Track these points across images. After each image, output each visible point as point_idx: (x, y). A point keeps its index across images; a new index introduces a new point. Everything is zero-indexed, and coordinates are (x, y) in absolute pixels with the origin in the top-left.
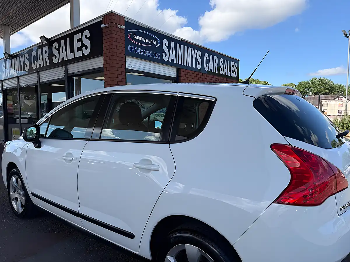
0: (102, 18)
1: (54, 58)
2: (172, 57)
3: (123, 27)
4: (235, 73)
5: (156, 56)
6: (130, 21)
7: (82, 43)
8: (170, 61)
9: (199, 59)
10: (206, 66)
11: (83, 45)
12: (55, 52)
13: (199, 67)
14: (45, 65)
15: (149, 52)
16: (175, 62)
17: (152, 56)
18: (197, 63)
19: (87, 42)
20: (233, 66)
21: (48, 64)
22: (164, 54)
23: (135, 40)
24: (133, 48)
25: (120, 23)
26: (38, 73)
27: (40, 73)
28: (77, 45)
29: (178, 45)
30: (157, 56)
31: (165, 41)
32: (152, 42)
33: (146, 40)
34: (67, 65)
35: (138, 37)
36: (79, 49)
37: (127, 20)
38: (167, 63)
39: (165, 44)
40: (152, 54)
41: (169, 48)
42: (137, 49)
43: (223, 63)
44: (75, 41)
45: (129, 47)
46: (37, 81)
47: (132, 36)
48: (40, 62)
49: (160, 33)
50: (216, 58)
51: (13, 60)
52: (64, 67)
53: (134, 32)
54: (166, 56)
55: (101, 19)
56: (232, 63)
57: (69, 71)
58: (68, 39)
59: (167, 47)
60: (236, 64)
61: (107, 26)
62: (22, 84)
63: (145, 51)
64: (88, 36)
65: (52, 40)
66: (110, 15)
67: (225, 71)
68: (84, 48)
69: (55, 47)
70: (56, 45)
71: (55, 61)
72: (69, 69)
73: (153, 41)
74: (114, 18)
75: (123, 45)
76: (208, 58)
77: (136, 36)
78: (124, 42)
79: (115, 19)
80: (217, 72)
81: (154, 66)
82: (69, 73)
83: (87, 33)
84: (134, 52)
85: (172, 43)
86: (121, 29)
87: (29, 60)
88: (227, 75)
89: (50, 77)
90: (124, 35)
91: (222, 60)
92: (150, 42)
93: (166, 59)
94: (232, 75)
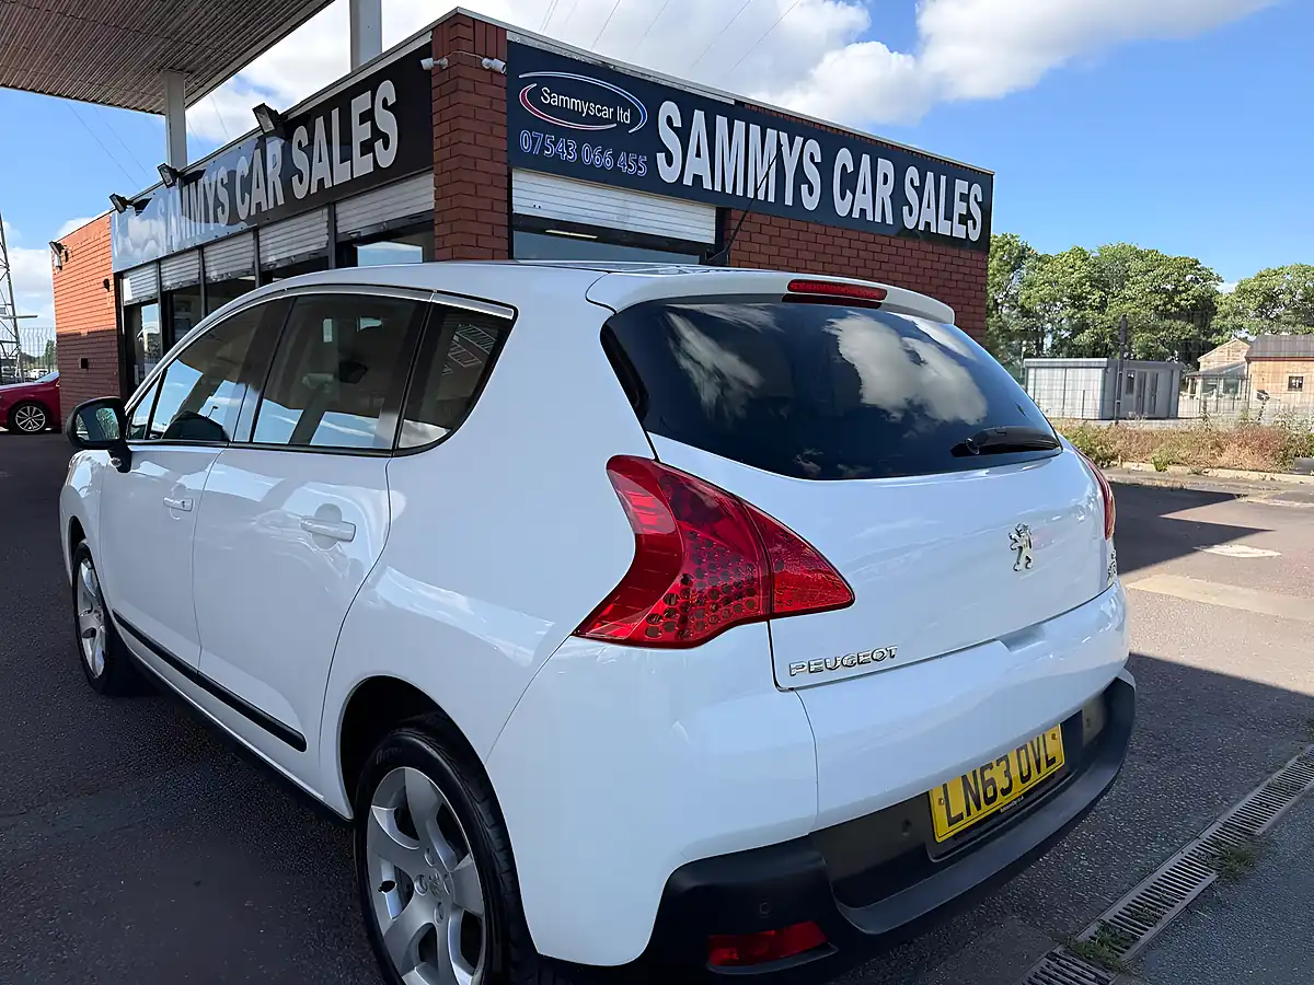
0: (430, 34)
1: (295, 179)
2: (698, 166)
3: (499, 65)
4: (970, 222)
5: (630, 167)
6: (530, 43)
7: (374, 127)
8: (688, 181)
9: (812, 173)
10: (843, 197)
11: (377, 134)
12: (300, 160)
13: (811, 203)
14: (271, 206)
15: (602, 153)
16: (707, 185)
17: (615, 164)
18: (804, 188)
19: (388, 122)
20: (965, 198)
21: (281, 202)
22: (661, 157)
23: (548, 108)
24: (539, 141)
25: (491, 51)
26: (255, 231)
27: (261, 232)
28: (361, 133)
29: (721, 121)
30: (630, 164)
31: (669, 109)
32: (615, 113)
33: (593, 109)
34: (334, 204)
35: (556, 100)
36: (367, 147)
37: (517, 39)
38: (677, 191)
39: (669, 121)
40: (615, 157)
41: (683, 134)
42: (555, 143)
43: (917, 183)
44: (355, 119)
45: (525, 134)
46: (251, 260)
47: (535, 96)
48: (258, 195)
49: (646, 78)
50: (885, 166)
51: (185, 189)
52: (326, 211)
53: (542, 81)
54: (670, 163)
55: (427, 39)
56: (961, 186)
57: (339, 224)
58: (335, 113)
59: (675, 130)
60: (977, 189)
61: (445, 61)
62: (213, 274)
63: (586, 147)
64: (392, 101)
65: (291, 117)
66: (452, 23)
67: (928, 215)
68: (379, 144)
69: (300, 144)
70: (301, 134)
71: (300, 191)
72: (339, 217)
73: (620, 111)
74: (467, 33)
75: (501, 131)
76: (850, 169)
77: (549, 95)
78: (503, 119)
79: (472, 39)
80: (890, 221)
81: (621, 203)
82: (340, 231)
83: (387, 90)
84: (542, 151)
85: (699, 116)
86: (492, 71)
87: (230, 187)
88: (933, 230)
89: (285, 249)
90: (503, 94)
91: (912, 172)
92: (607, 113)
93: (668, 174)
94: (959, 231)
